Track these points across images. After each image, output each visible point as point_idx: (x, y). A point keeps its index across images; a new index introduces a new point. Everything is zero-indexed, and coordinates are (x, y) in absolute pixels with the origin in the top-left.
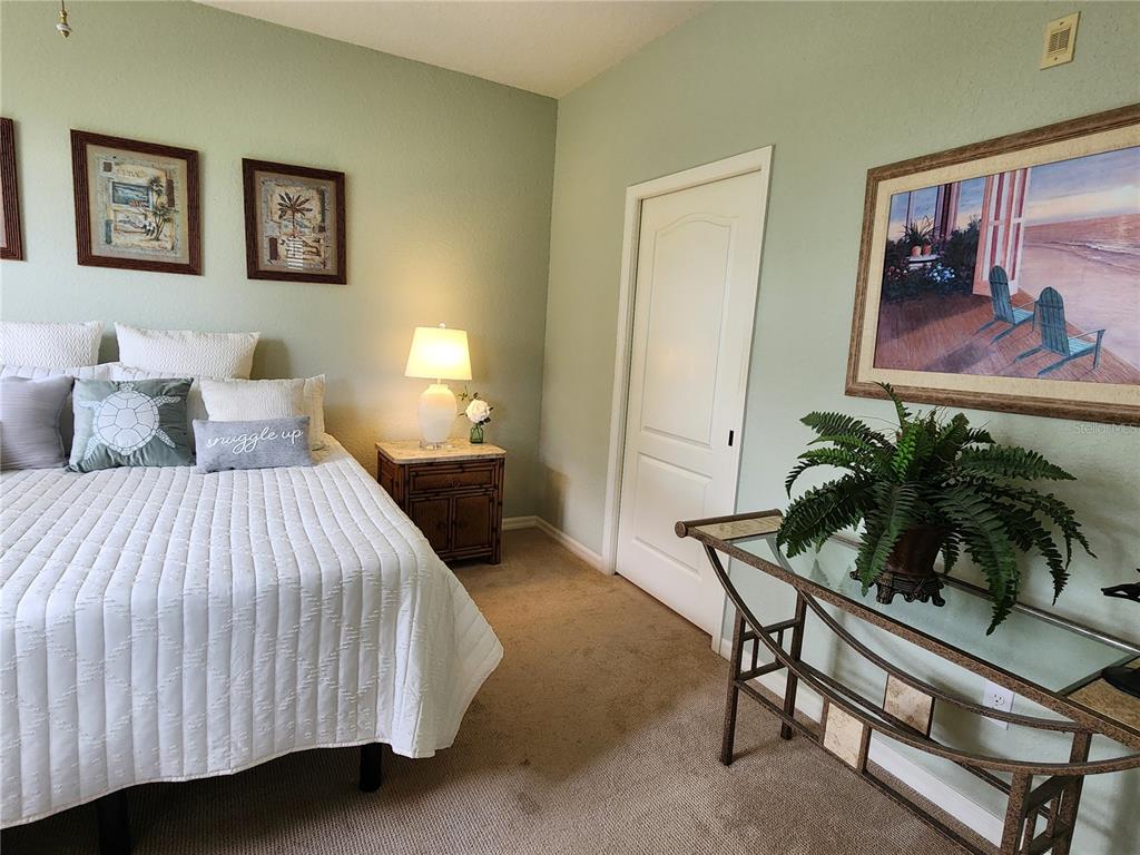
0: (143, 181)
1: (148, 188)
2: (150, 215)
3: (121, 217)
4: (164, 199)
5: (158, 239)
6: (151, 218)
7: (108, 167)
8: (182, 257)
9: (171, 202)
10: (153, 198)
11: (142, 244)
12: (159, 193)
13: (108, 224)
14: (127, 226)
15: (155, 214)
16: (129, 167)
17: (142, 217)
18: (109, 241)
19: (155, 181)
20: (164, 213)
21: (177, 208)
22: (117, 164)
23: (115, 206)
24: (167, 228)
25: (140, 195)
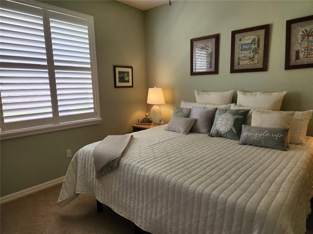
0: (250, 41)
1: (251, 43)
2: (251, 52)
3: (243, 55)
4: (256, 46)
5: (253, 60)
6: (252, 54)
7: (240, 40)
8: (260, 66)
9: (258, 46)
10: (253, 46)
11: (248, 63)
12: (255, 44)
13: (239, 58)
14: (244, 58)
15: (253, 52)
16: (246, 38)
17: (249, 54)
18: (239, 64)
19: (254, 40)
20: (255, 51)
21: (260, 48)
22: (243, 38)
23: (241, 52)
24: (256, 56)
25: (249, 46)
